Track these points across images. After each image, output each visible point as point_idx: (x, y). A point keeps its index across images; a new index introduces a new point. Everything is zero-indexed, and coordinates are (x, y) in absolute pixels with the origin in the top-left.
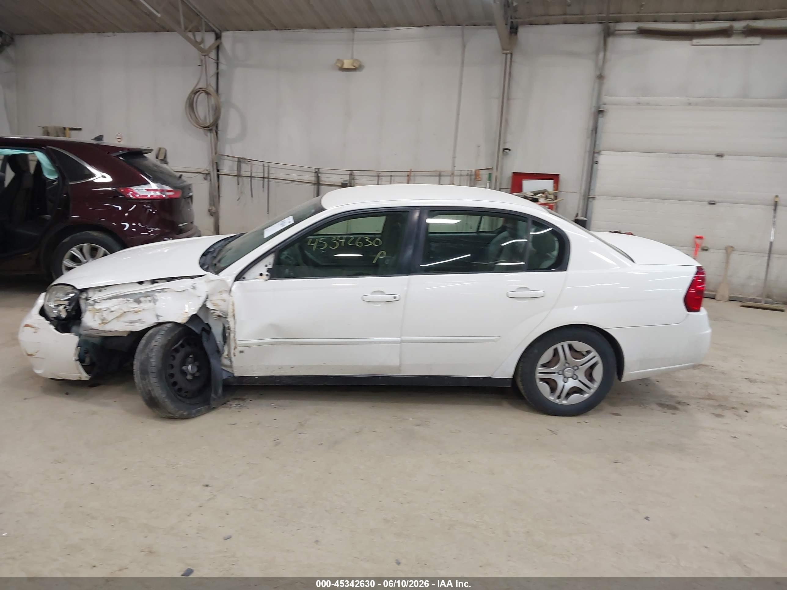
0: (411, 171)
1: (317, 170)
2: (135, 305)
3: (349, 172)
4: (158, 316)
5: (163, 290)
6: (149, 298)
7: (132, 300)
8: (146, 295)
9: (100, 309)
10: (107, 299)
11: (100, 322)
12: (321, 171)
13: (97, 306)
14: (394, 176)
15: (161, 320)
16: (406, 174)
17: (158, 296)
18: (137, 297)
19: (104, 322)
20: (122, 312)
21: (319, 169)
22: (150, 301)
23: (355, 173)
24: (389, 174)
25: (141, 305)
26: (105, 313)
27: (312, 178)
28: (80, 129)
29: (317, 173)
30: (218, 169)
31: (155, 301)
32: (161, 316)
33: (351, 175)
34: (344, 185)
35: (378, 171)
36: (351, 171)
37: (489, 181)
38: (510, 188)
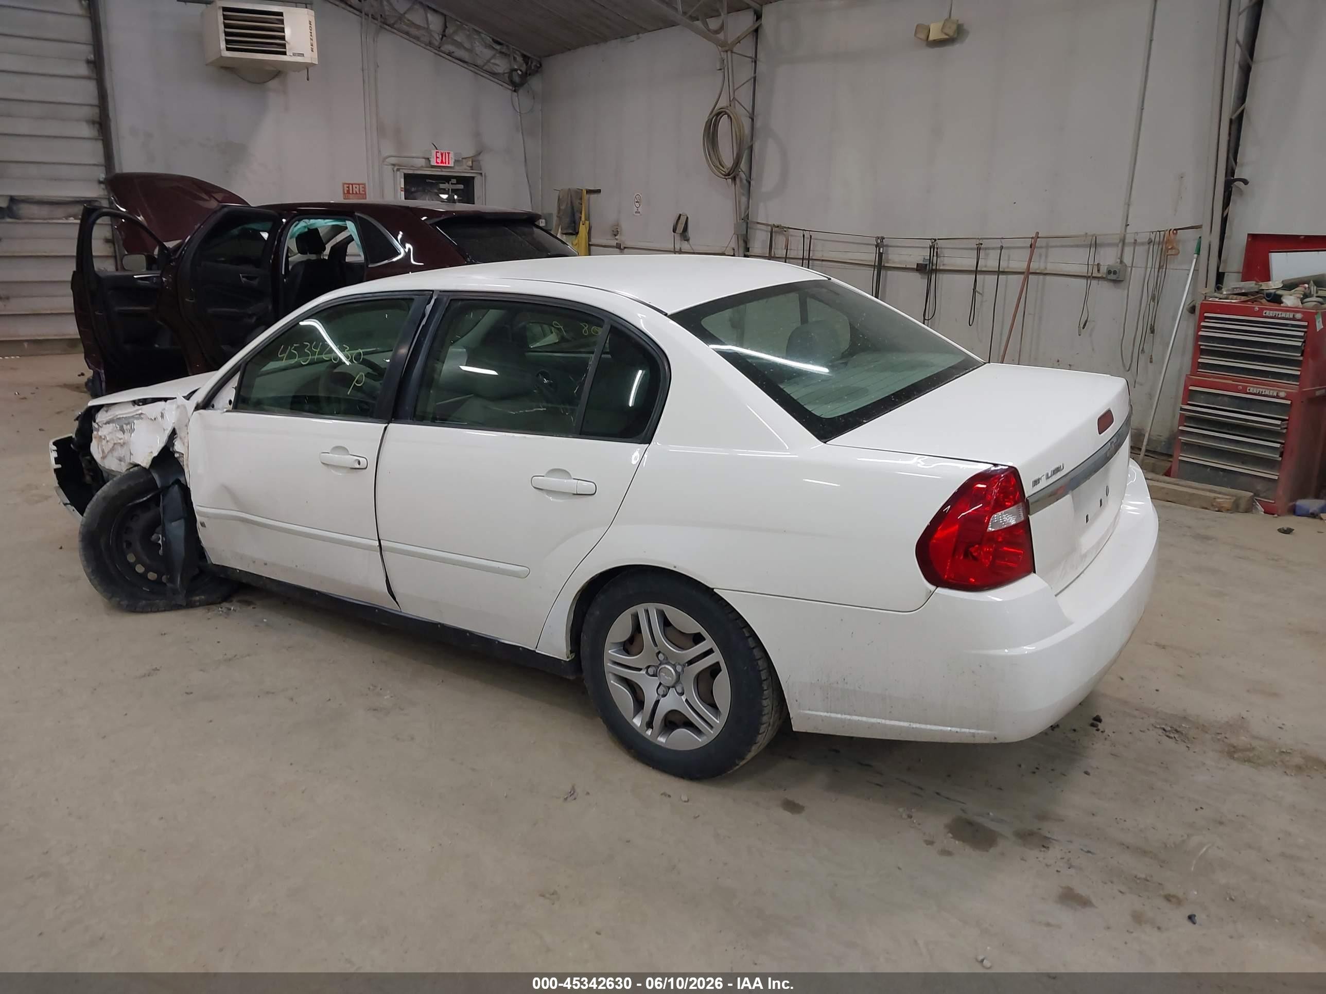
0: (1037, 237)
2: (121, 435)
3: (930, 244)
5: (141, 416)
6: (129, 427)
7: (119, 427)
8: (128, 421)
9: (101, 437)
10: (106, 423)
12: (886, 242)
13: (100, 432)
14: (1008, 248)
16: (1028, 243)
17: (136, 424)
21: (883, 238)
22: (129, 431)
23: (940, 243)
24: (998, 244)
25: (125, 435)
26: (104, 442)
27: (870, 256)
28: (599, 191)
29: (880, 243)
30: (748, 247)
31: (132, 431)
33: (932, 247)
34: (921, 268)
35: (978, 238)
36: (931, 239)
37: (1196, 255)
38: (1241, 271)
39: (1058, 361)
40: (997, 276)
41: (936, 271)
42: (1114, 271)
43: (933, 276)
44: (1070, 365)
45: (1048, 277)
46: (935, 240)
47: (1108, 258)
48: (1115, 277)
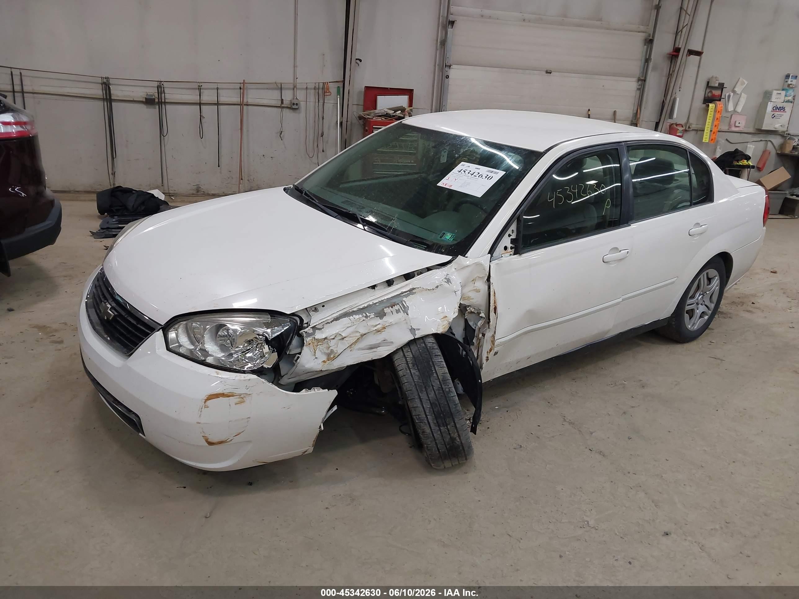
0: (244, 83)
1: (105, 80)
2: (378, 321)
3: (156, 84)
4: (412, 330)
5: (411, 291)
6: (397, 307)
7: (372, 315)
8: (392, 303)
9: (326, 338)
10: (333, 321)
11: (324, 358)
12: (111, 81)
13: (319, 335)
14: (221, 89)
15: (418, 335)
16: (238, 86)
17: (408, 301)
18: (379, 308)
19: (331, 356)
20: (358, 335)
21: (107, 78)
22: (398, 311)
23: (165, 84)
24: (215, 86)
25: (385, 318)
26: (332, 343)
27: (98, 91)
29: (106, 85)
31: (405, 310)
32: (419, 329)
33: (159, 87)
34: (149, 102)
35: (199, 82)
36: (157, 81)
37: (338, 96)
38: (363, 104)
39: (264, 156)
40: (217, 106)
41: (165, 103)
42: (296, 104)
43: (163, 106)
44: (271, 157)
45: (250, 107)
46: (161, 82)
47: (288, 97)
48: (294, 107)
